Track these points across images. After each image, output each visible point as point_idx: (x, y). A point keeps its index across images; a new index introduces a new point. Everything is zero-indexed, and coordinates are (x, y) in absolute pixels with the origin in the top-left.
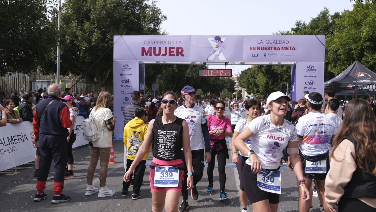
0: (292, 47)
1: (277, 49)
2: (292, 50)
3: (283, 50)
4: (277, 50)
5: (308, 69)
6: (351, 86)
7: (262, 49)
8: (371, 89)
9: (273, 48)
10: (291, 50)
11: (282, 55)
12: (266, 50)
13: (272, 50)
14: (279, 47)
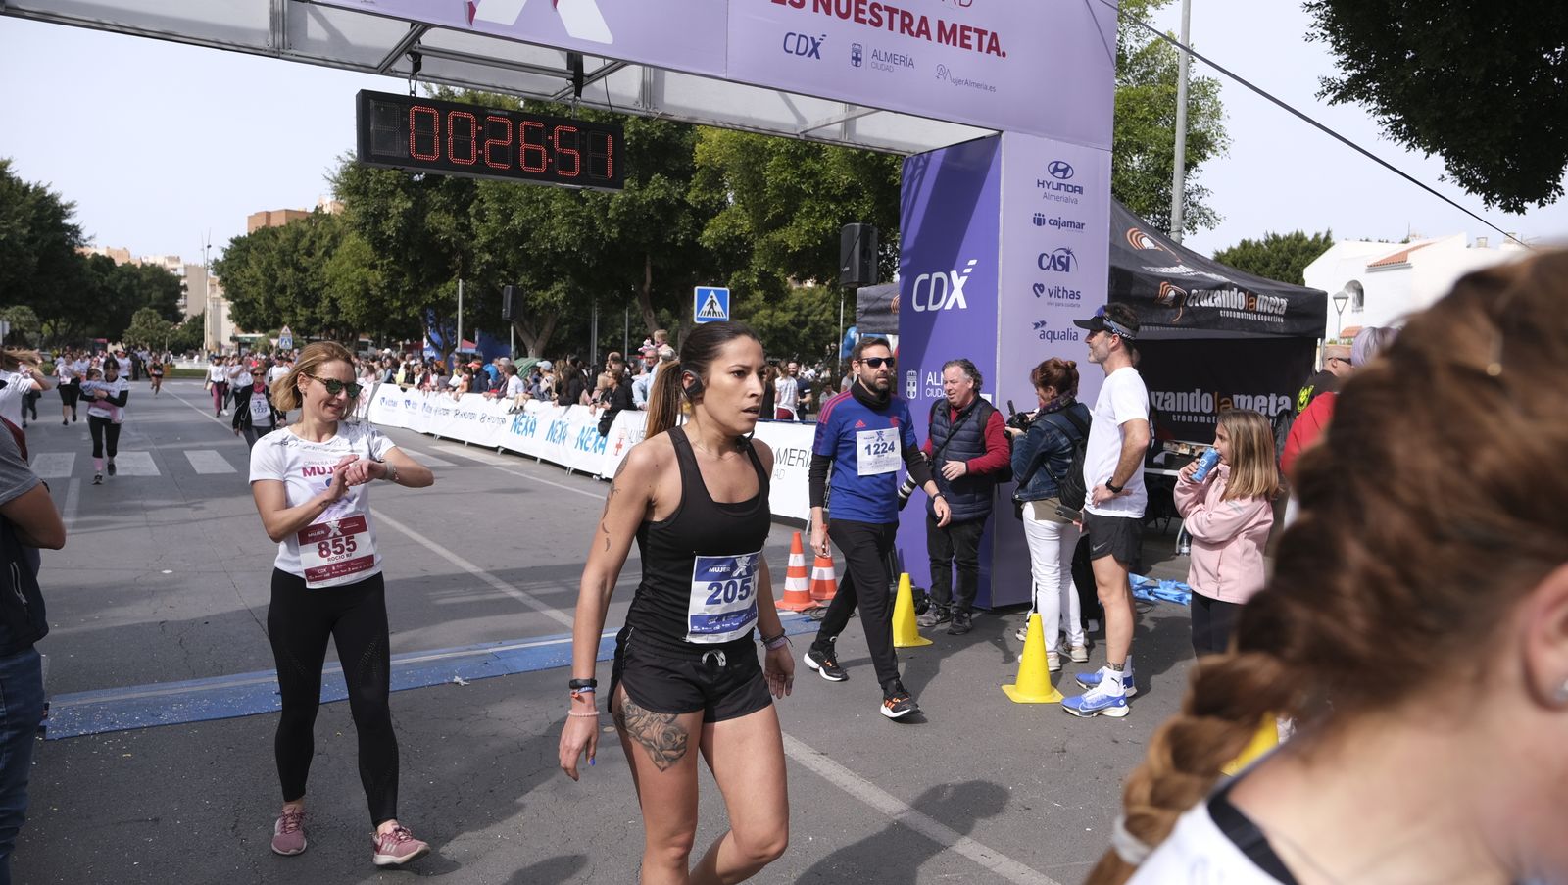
0: (985, 33)
1: (915, 28)
2: (988, 52)
3: (947, 43)
4: (918, 36)
5: (1050, 178)
6: (1172, 294)
7: (843, 9)
8: (1227, 309)
9: (897, 18)
10: (980, 49)
11: (942, 72)
12: (864, 21)
13: (891, 28)
14: (924, 19)
